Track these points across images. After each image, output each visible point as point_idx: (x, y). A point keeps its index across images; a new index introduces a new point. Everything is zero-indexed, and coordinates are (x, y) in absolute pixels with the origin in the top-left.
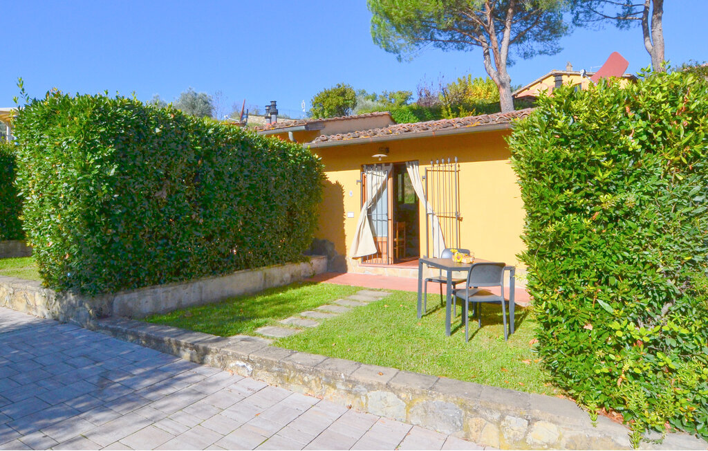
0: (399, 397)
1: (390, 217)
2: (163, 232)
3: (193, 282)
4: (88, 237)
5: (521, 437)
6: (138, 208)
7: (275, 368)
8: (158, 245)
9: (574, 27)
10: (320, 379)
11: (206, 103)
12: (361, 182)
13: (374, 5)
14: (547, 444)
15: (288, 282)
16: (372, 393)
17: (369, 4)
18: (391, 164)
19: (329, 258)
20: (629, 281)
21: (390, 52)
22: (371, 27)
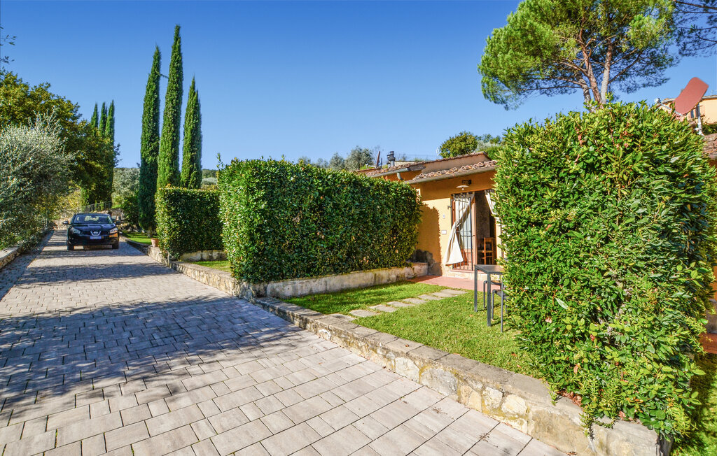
0: (414, 363)
1: (474, 233)
2: (298, 244)
3: (321, 278)
4: (250, 246)
5: (498, 406)
6: (281, 228)
7: (343, 336)
8: (296, 252)
9: (680, 57)
10: (368, 346)
11: (368, 155)
12: (452, 207)
13: (483, 69)
14: (518, 414)
15: (394, 281)
16: (398, 359)
17: (479, 68)
18: (474, 193)
19: (429, 265)
20: (581, 283)
21: (498, 103)
22: (481, 86)
